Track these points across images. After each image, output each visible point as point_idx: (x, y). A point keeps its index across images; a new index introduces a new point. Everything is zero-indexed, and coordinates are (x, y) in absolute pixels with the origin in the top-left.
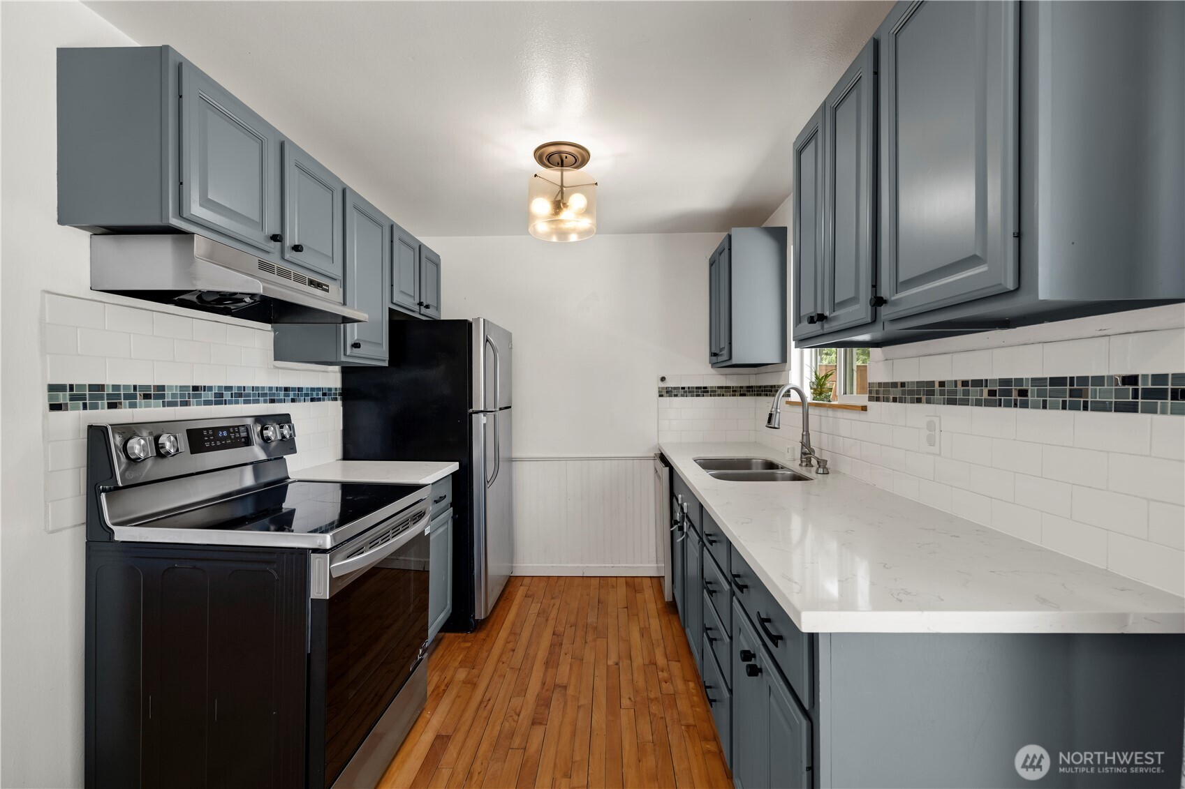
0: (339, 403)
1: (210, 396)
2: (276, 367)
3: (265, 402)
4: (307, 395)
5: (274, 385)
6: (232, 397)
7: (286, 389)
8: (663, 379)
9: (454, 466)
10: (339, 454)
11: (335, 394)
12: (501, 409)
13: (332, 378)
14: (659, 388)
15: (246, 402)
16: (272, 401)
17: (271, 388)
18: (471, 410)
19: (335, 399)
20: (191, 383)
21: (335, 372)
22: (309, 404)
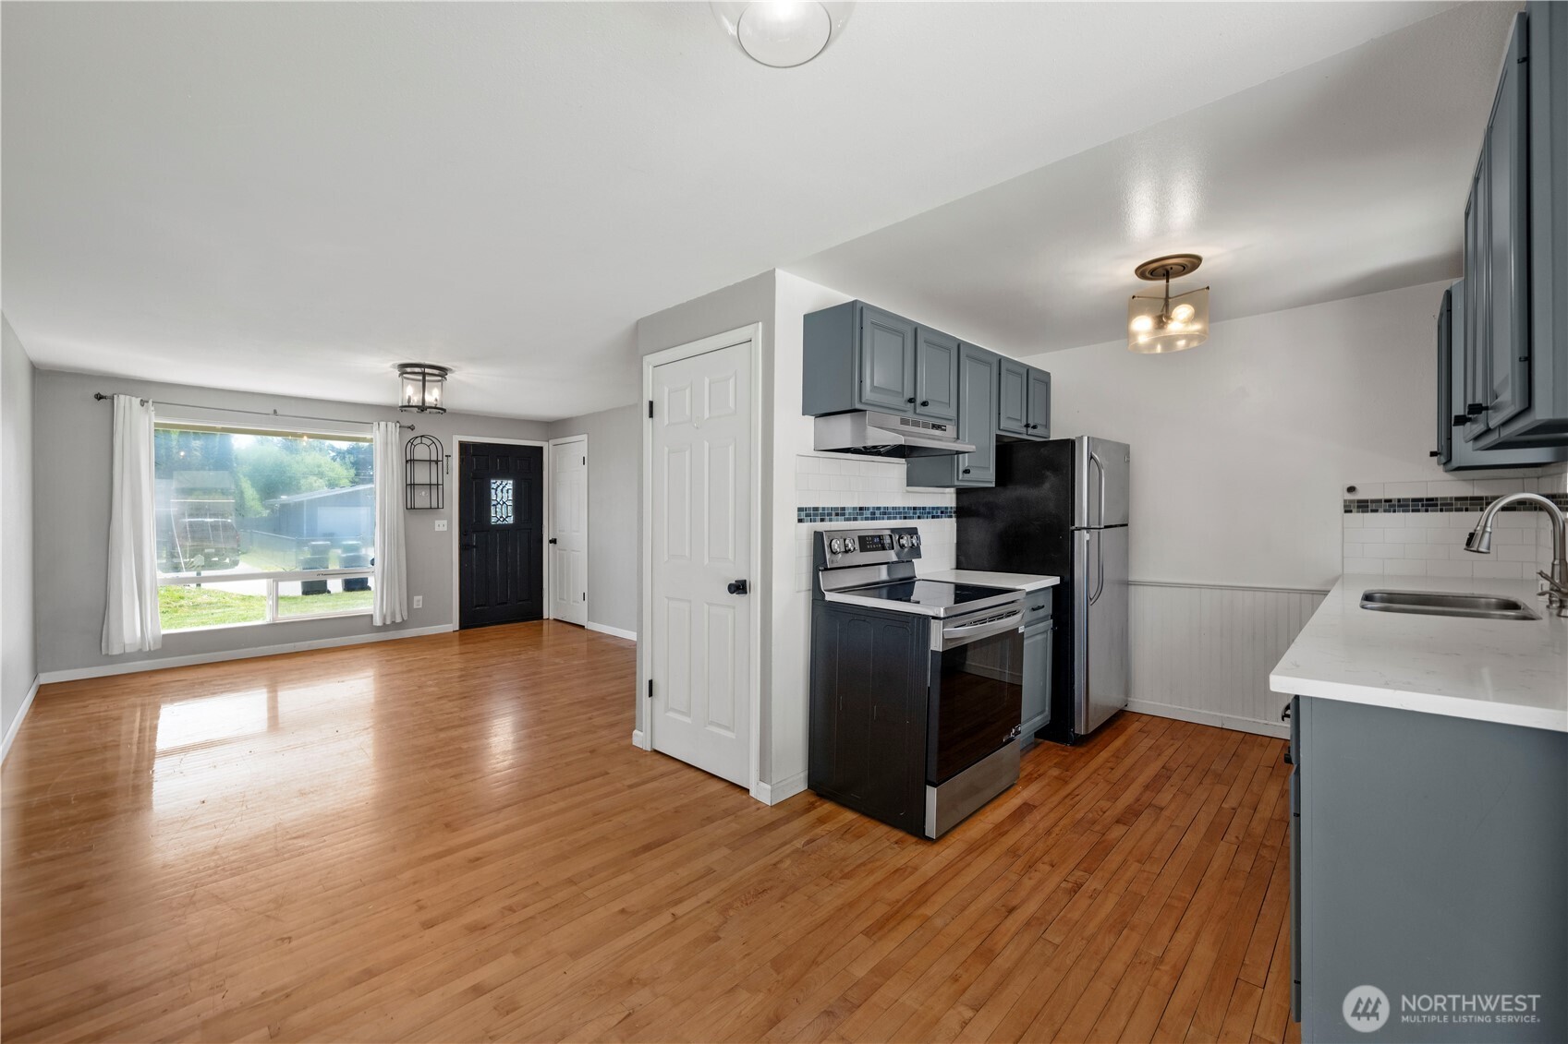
0: (954, 520)
1: (868, 514)
2: (908, 492)
3: (900, 518)
4: (929, 513)
5: (906, 505)
6: (880, 514)
7: (915, 508)
8: (1351, 489)
9: (1055, 580)
10: (954, 565)
11: (951, 512)
12: (1106, 527)
13: (948, 498)
14: (1345, 501)
15: (889, 518)
16: (905, 518)
17: (904, 508)
18: (1073, 528)
19: (951, 517)
20: (859, 506)
21: (950, 493)
22: (930, 520)
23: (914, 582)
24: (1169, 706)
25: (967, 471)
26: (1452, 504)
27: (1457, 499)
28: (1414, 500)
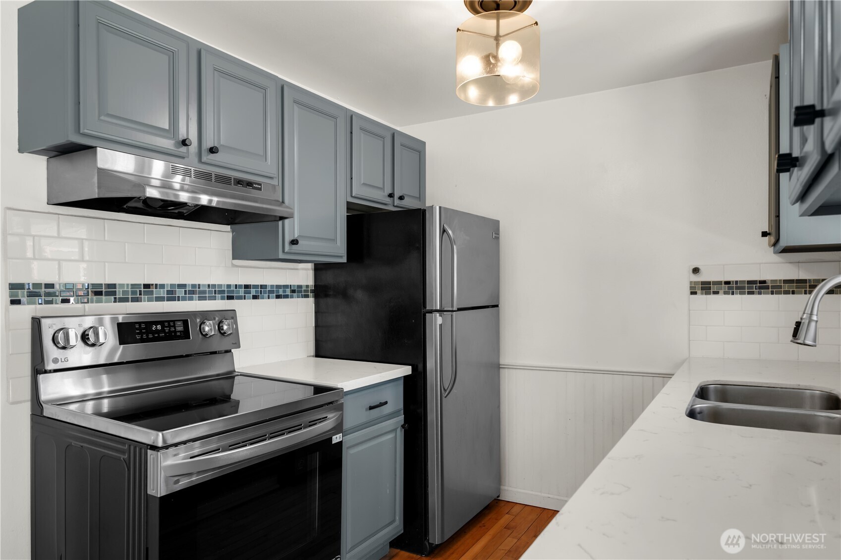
0: (310, 301)
1: (163, 293)
2: (234, 266)
3: (223, 298)
4: (271, 292)
5: (233, 282)
6: (185, 294)
7: (247, 287)
8: (696, 271)
10: (312, 350)
11: (306, 291)
12: (459, 310)
14: (691, 282)
15: (200, 299)
16: (230, 298)
17: (229, 286)
18: (424, 310)
19: (307, 296)
20: (142, 282)
21: (306, 269)
22: (274, 301)
23: (233, 377)
24: (539, 494)
25: (294, 242)
26: (780, 287)
27: (786, 281)
28: (749, 282)
